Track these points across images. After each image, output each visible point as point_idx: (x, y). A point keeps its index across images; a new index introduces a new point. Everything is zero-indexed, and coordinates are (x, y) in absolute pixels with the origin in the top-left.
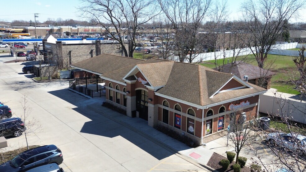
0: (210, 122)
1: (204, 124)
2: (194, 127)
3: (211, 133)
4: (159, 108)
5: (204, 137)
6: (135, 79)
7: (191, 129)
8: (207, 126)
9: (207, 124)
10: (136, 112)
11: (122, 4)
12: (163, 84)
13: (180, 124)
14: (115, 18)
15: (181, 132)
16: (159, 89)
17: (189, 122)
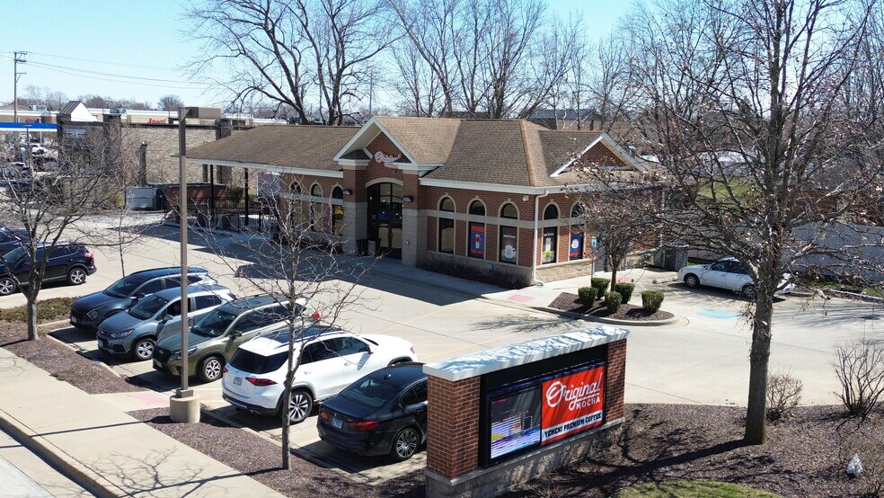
0: (552, 233)
1: (539, 236)
2: (515, 247)
3: (554, 261)
4: (431, 220)
5: (539, 267)
6: (367, 158)
7: (510, 251)
8: (544, 243)
9: (545, 238)
10: (368, 244)
11: (303, 9)
12: (440, 161)
13: (482, 246)
14: (282, 45)
15: (485, 264)
16: (430, 172)
17: (505, 236)
